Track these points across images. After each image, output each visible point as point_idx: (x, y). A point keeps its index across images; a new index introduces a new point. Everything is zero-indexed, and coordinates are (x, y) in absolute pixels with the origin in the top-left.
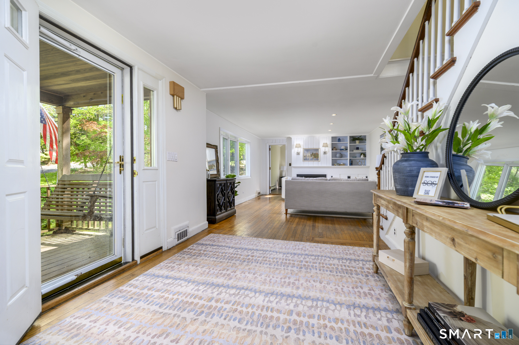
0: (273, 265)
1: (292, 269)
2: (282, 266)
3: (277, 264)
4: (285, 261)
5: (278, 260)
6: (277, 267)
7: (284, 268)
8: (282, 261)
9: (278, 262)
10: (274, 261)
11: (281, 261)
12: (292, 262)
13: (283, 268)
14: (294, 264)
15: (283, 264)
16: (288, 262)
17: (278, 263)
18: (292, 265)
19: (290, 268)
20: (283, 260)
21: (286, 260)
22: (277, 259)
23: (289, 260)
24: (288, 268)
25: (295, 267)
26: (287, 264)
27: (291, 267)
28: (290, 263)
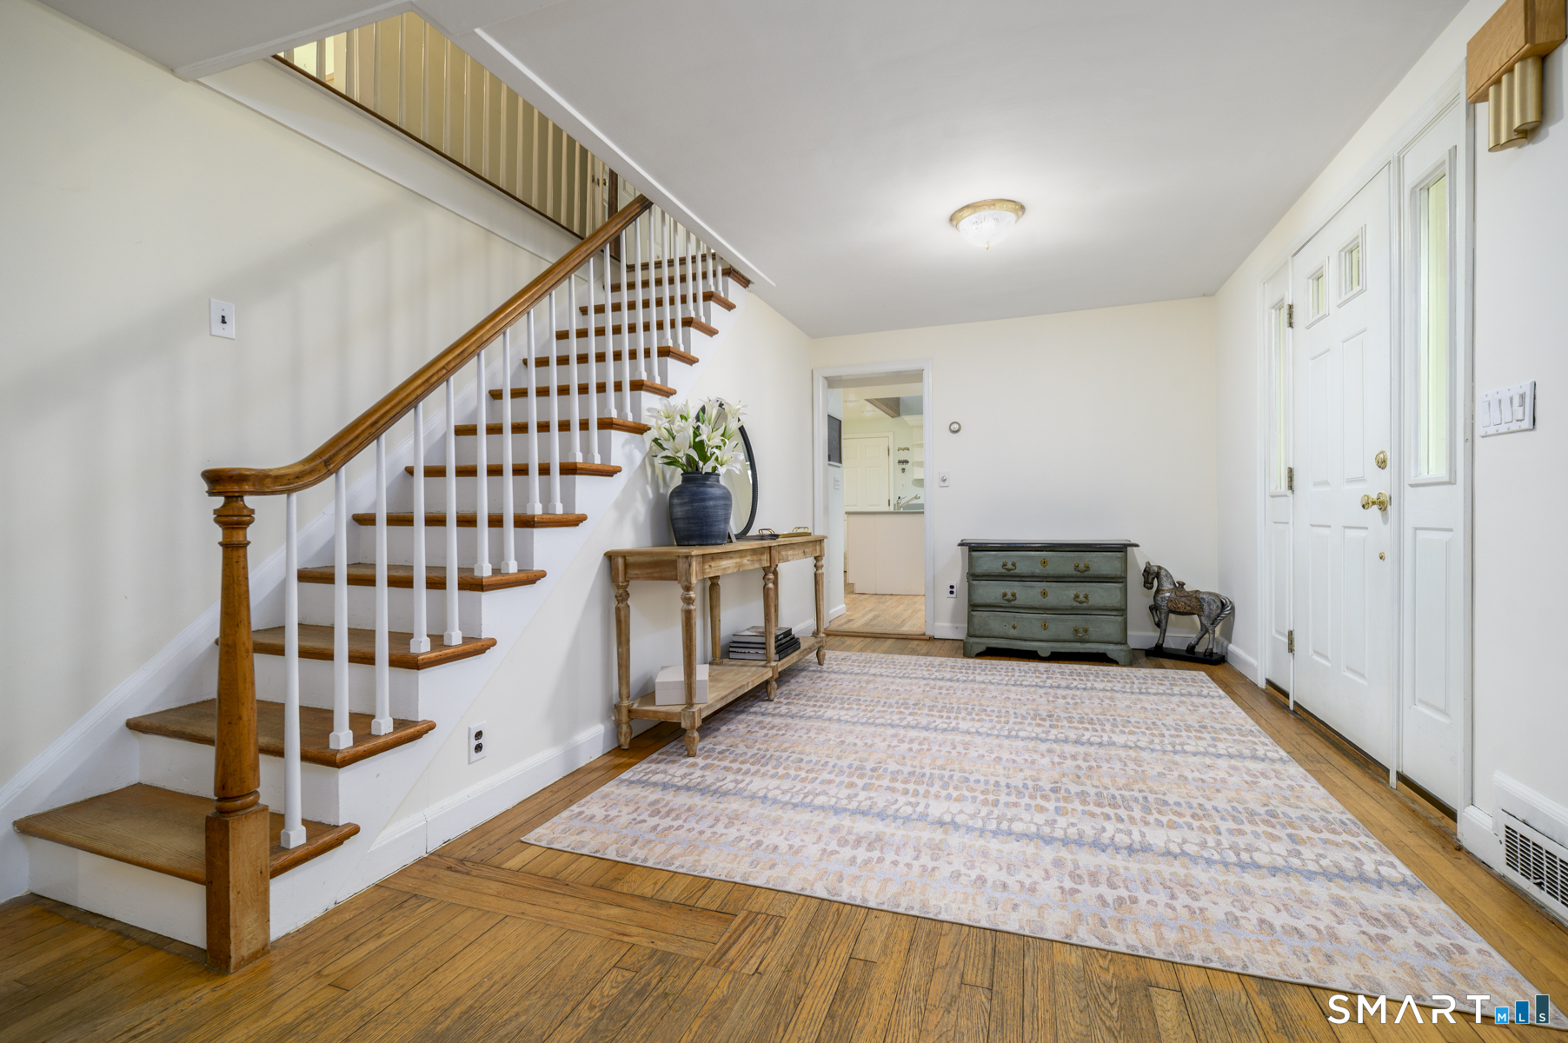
0: (955, 778)
1: (899, 767)
2: (928, 775)
3: (946, 779)
4: (918, 788)
5: (944, 793)
6: (942, 772)
7: (924, 771)
8: (931, 789)
9: (945, 786)
10: (956, 788)
11: (933, 790)
12: (899, 786)
13: (927, 771)
14: (894, 780)
15: (926, 780)
16: (911, 787)
17: (941, 783)
18: (900, 778)
19: (907, 769)
20: (927, 793)
21: (916, 793)
22: (949, 797)
23: (906, 792)
24: (912, 769)
25: (892, 773)
26: (913, 779)
27: (903, 772)
28: (906, 782)
